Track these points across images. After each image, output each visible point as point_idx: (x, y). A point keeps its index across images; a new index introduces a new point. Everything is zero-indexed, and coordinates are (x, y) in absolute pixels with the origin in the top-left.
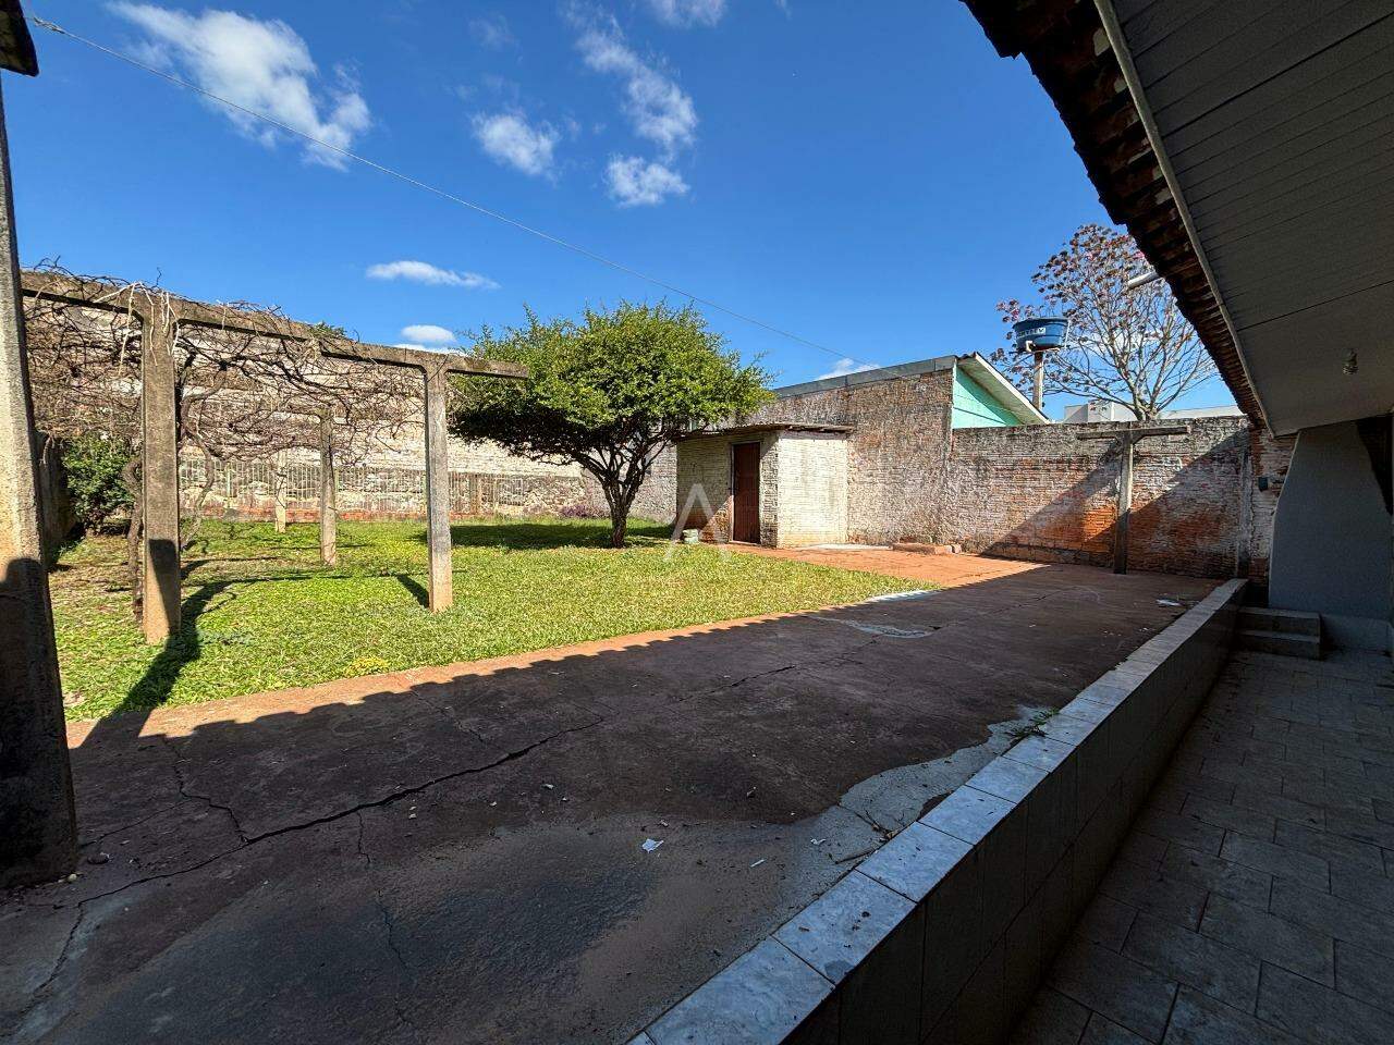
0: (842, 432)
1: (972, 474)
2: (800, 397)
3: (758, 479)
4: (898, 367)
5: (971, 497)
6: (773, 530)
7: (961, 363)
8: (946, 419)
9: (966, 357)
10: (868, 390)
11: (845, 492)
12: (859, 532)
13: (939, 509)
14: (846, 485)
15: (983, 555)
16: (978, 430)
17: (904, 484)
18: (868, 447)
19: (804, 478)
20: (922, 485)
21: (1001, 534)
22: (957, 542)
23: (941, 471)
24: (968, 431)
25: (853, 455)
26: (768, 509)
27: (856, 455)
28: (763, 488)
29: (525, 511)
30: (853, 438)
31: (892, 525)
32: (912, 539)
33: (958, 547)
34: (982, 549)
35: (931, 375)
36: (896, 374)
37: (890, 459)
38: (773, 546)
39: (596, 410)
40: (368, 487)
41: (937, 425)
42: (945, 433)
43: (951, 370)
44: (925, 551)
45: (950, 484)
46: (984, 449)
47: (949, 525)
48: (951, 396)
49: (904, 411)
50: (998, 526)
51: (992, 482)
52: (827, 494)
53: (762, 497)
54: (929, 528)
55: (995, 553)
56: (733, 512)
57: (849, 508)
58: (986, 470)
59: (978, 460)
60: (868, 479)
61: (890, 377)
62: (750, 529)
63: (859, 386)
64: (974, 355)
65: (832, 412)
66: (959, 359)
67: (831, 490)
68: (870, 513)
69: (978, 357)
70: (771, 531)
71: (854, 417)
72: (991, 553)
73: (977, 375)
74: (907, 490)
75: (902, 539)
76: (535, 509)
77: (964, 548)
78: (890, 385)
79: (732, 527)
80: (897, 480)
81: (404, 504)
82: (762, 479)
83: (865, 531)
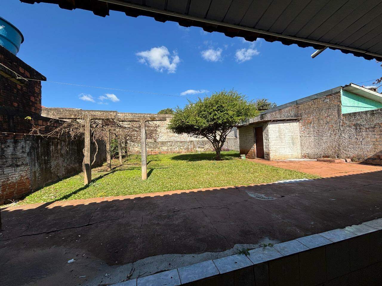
0: (296, 120)
1: (354, 131)
2: (281, 110)
3: (263, 138)
4: (317, 95)
5: (354, 140)
6: (268, 154)
7: (345, 88)
8: (339, 111)
9: (346, 86)
10: (305, 104)
11: (299, 141)
12: (305, 154)
13: (339, 145)
14: (299, 138)
15: (362, 163)
16: (355, 114)
17: (323, 136)
18: (307, 124)
19: (280, 137)
20: (330, 136)
21: (371, 154)
22: (348, 158)
23: (339, 131)
24: (350, 114)
25: (301, 127)
26: (267, 148)
27: (302, 127)
28: (264, 141)
29: (204, 150)
30: (301, 121)
31: (319, 151)
32: (328, 157)
33: (349, 160)
34: (361, 160)
35: (331, 95)
36: (316, 97)
37: (316, 128)
38: (268, 159)
39: (202, 124)
40: (168, 146)
41: (335, 113)
42: (339, 116)
43: (340, 92)
44: (330, 161)
45: (343, 135)
46: (358, 120)
47: (344, 151)
48: (340, 102)
49: (320, 110)
50: (369, 151)
51: (364, 133)
52: (291, 141)
53: (264, 144)
54: (335, 153)
55: (369, 162)
56: (256, 149)
57: (301, 146)
58: (360, 129)
59: (356, 125)
60: (308, 135)
61: (314, 99)
62: (262, 155)
63: (301, 103)
64: (350, 84)
65: (292, 113)
66: (343, 87)
67: (292, 140)
68: (310, 147)
69: (352, 85)
70: (268, 155)
71: (301, 114)
72: (367, 162)
73: (355, 91)
74: (324, 138)
75: (323, 157)
76: (207, 149)
77: (352, 160)
78: (313, 102)
79: (256, 154)
80: (319, 135)
81: (176, 149)
82: (264, 138)
83: (308, 154)
